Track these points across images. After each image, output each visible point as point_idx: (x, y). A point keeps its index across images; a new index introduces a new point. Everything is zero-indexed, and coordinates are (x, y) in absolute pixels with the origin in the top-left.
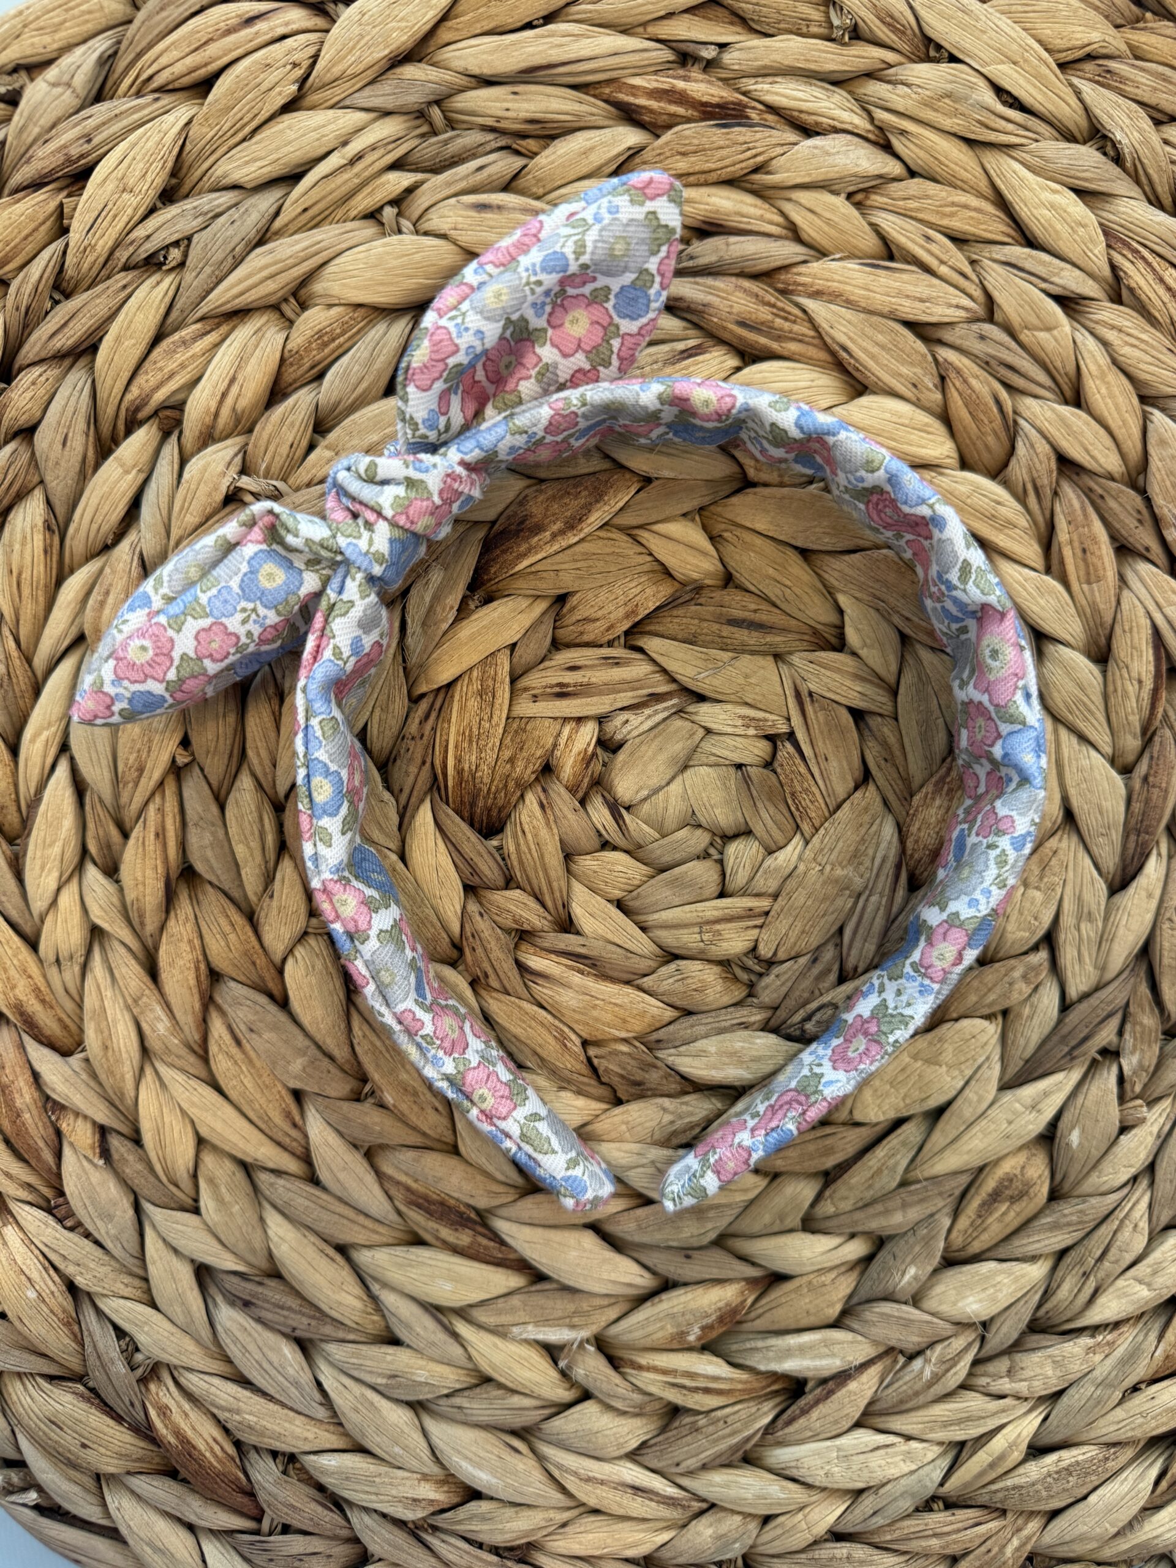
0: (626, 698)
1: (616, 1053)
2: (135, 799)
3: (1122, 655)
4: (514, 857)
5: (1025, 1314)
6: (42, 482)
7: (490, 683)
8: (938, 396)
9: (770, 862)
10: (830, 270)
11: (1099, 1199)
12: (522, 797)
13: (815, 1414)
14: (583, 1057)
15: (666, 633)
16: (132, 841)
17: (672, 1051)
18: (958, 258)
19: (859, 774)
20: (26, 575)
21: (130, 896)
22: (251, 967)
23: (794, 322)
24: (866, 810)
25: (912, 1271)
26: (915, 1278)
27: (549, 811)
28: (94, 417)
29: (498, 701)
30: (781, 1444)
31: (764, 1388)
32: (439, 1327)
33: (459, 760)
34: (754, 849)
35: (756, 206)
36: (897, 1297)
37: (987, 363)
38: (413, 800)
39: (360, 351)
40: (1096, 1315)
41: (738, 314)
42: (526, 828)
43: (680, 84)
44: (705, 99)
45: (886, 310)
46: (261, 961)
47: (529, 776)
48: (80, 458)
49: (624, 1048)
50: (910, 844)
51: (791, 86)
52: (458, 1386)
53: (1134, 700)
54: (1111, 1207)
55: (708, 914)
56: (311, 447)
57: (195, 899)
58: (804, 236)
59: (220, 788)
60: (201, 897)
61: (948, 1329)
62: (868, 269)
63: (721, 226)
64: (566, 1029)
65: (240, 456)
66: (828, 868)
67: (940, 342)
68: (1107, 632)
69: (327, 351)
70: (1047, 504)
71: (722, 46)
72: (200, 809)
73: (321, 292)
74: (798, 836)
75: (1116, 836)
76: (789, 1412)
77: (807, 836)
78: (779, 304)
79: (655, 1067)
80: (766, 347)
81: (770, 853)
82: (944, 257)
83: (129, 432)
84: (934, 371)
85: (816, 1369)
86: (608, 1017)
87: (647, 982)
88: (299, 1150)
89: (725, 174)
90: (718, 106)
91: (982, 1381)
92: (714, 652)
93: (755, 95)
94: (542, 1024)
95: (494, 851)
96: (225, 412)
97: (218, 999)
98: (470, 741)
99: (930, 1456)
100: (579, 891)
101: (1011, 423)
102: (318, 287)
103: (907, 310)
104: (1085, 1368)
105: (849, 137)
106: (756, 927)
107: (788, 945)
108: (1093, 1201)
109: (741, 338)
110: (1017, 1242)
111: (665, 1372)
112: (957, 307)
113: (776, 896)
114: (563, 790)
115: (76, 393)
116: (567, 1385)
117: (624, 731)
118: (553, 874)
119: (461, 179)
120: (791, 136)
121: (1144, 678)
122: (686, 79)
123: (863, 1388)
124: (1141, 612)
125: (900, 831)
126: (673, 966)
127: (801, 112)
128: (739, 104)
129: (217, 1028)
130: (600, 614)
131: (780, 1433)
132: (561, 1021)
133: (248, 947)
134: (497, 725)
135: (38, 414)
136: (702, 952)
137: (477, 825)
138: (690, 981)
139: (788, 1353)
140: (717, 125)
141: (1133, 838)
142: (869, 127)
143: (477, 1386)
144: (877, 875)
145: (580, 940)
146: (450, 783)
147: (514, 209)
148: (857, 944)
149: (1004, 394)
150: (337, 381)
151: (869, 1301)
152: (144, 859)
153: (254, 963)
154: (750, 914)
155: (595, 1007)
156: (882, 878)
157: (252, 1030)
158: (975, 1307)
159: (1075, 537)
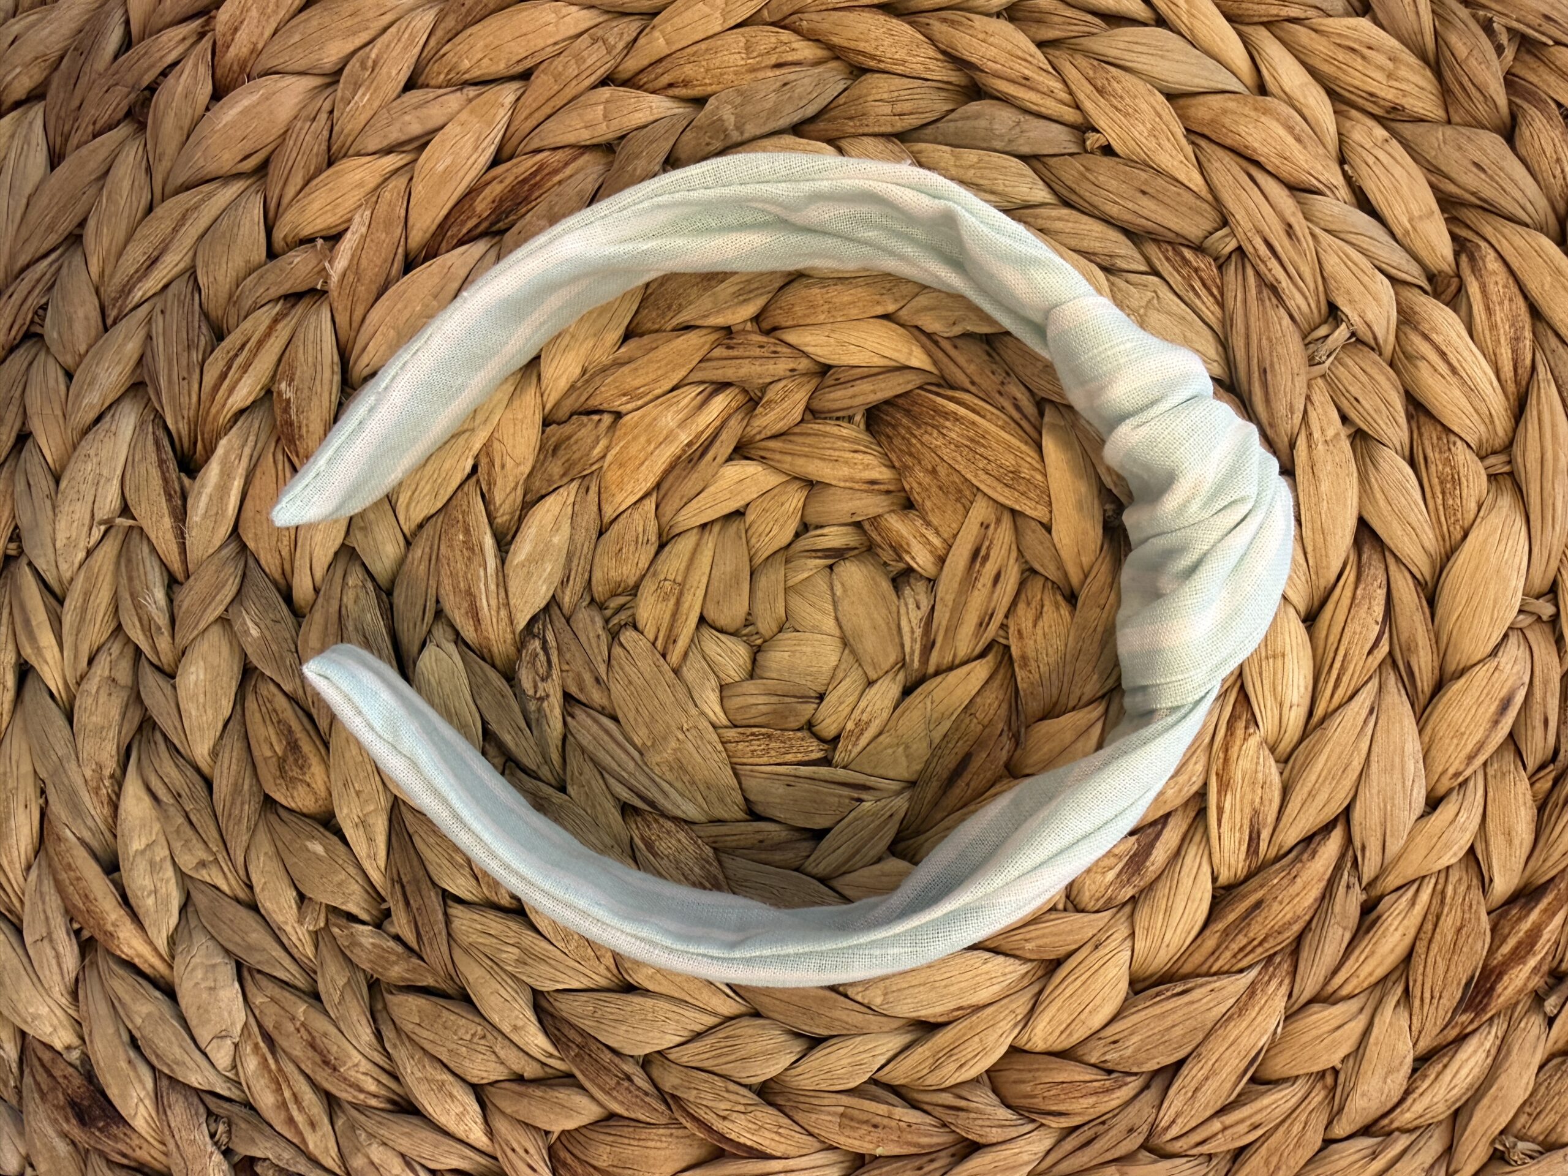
0: (942, 616)
1: (597, 441)
2: (1074, 71)
3: (759, 1114)
4: (835, 430)
5: (166, 721)
6: (1449, 122)
7: (1022, 488)
8: (1093, 1061)
9: (714, 682)
10: (1269, 1016)
11: (244, 844)
12: (894, 467)
13: (155, 473)
14: (605, 406)
15: (988, 686)
16: (1033, 49)
17: (571, 500)
18: (1222, 1145)
19: (759, 809)
20: (1359, 63)
21: (979, 21)
22: (848, 114)
23: (1234, 956)
24: (721, 800)
25: (254, 632)
26: (247, 632)
27: (865, 487)
28: (1489, 209)
29: (999, 487)
30: (141, 425)
31: (203, 434)
32: (403, 138)
33: (957, 418)
34: (732, 673)
35: (1371, 974)
36: (236, 605)
37: (1103, 1123)
38: (940, 355)
39: (1418, 514)
40: (133, 788)
41: (1270, 906)
42: (859, 456)
43: (1532, 962)
44: (1506, 978)
45: (1203, 1050)
46: (850, 127)
47: (909, 483)
48: (1453, 175)
49: (597, 452)
50: (669, 825)
51: (1476, 1070)
52: (336, 129)
53: (710, 1104)
54: (232, 852)
55: (690, 598)
56: (1345, 419)
57: (944, 87)
58: (1316, 1007)
59: (1044, 164)
60: (944, 94)
61: (181, 642)
62: (1253, 1054)
63: (1368, 931)
64: (640, 403)
65: (1372, 343)
66: (681, 736)
67: (1146, 1087)
68: (787, 1110)
69: (1435, 481)
70: (938, 1112)
71: (1551, 1021)
72: (1031, 134)
73: (1500, 503)
74: (725, 722)
75: (587, 1025)
76: (168, 448)
77: (720, 731)
78: (1260, 950)
79: (564, 475)
80: (1225, 917)
81: (722, 688)
82: (1228, 1132)
83: (1454, 237)
84: (1120, 1068)
85: (200, 493)
86: (633, 450)
87: (650, 505)
88: (644, 79)
89: (1418, 962)
90: (1492, 988)
91: (116, 648)
92: (946, 725)
93: (1485, 1030)
94: (656, 381)
95: (850, 412)
96: (1425, 348)
97: (833, 64)
98: (972, 440)
99: (63, 567)
100: (772, 480)
101: (1034, 1116)
102: (1506, 501)
103: (1194, 1071)
104: (84, 755)
105: (1395, 1100)
106: (656, 638)
107: (624, 662)
108: (245, 838)
109: (1245, 897)
110: (238, 745)
111: (260, 343)
112: (1173, 1122)
113: (676, 671)
114: (880, 511)
115: (1522, 201)
116: (289, 239)
117: (911, 601)
118: (800, 461)
119: (1544, 699)
120: (1424, 1044)
121: (726, 1123)
122: (1535, 970)
123: (161, 530)
124: (792, 1151)
125: (685, 821)
126: (654, 538)
127: (1445, 1066)
128: (1484, 1010)
129: (806, 51)
130: (1039, 631)
131: (150, 429)
132: (652, 401)
133: (871, 120)
134: (976, 476)
135: (1523, 152)
136: (654, 575)
137: (885, 407)
138: (632, 548)
139: (226, 474)
140: (1472, 977)
141: (579, 1040)
142: (1395, 1125)
143: (329, 149)
144: (654, 781)
145: (720, 459)
146: (939, 400)
147: (1488, 737)
148: (595, 728)
149: (1065, 1123)
150: (1400, 476)
151: (244, 576)
152: (1009, 53)
153: (851, 118)
154: (672, 639)
155: (649, 442)
156: (647, 783)
157: (785, 84)
158: (193, 678)
159: (894, 1123)
